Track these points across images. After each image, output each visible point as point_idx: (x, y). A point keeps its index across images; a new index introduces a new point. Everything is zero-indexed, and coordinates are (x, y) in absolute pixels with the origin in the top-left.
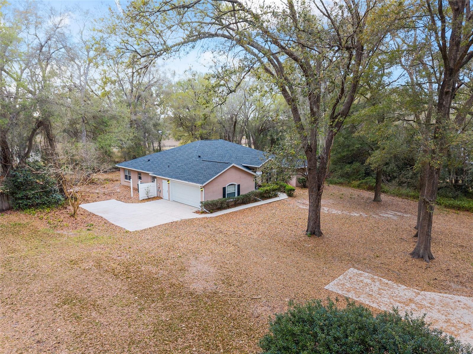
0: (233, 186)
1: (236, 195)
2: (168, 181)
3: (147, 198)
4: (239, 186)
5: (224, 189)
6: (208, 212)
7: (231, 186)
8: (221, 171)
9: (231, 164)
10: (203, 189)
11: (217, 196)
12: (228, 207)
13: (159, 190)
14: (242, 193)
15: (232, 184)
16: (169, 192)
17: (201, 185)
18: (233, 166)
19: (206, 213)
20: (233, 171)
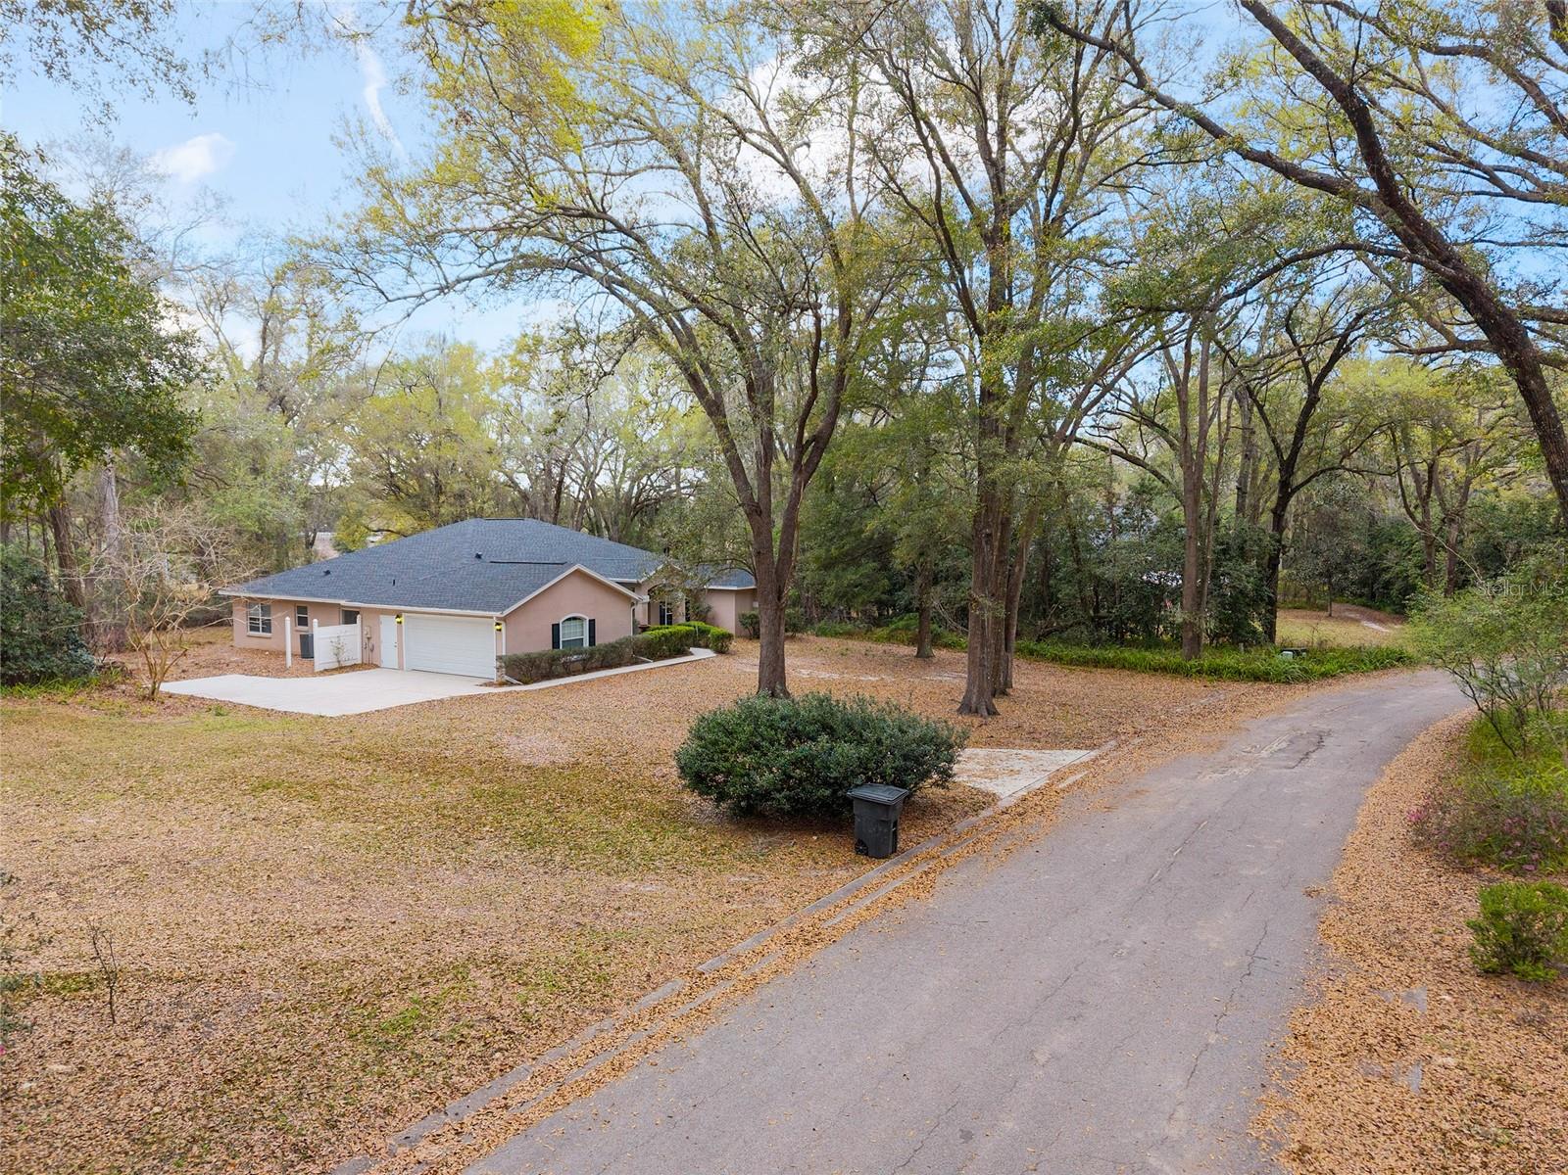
0: (577, 622)
1: (586, 644)
2: (398, 617)
3: (336, 665)
4: (592, 623)
5: (556, 628)
6: (515, 682)
7: (573, 623)
8: (548, 581)
9: (573, 564)
10: (503, 627)
11: (541, 645)
12: (569, 672)
13: (369, 645)
14: (598, 642)
15: (575, 618)
16: (399, 646)
17: (498, 614)
18: (578, 571)
19: (512, 684)
20: (577, 585)
